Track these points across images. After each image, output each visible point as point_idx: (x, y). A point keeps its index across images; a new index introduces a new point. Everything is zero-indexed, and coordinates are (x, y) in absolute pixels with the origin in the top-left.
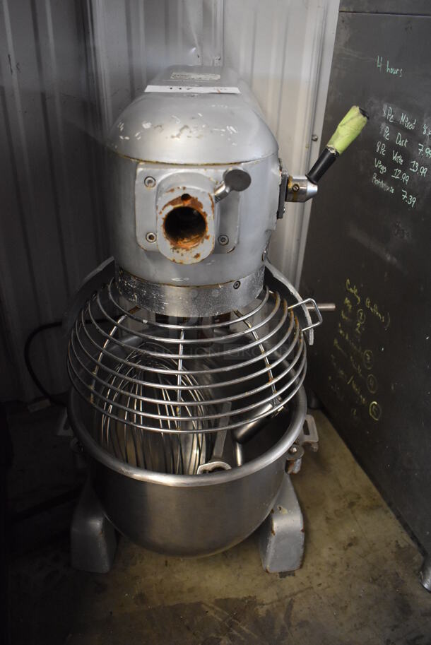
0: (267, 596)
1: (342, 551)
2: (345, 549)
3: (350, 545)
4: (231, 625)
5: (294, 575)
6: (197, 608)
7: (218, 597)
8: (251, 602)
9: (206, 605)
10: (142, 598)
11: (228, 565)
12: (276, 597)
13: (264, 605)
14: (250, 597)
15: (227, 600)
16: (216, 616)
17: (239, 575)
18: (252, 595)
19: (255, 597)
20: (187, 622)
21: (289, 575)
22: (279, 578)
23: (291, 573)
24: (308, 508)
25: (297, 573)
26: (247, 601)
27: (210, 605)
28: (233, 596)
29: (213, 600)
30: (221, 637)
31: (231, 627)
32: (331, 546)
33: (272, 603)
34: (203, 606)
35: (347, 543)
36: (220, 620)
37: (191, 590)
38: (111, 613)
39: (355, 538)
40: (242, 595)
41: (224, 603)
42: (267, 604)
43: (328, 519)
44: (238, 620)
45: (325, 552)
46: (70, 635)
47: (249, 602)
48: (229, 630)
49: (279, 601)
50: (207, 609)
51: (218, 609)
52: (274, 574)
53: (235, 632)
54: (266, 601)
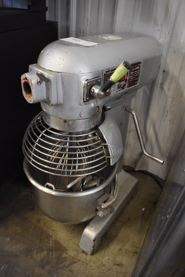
0: (71, 253)
1: (112, 264)
2: (114, 264)
3: (118, 265)
4: (52, 250)
5: (87, 255)
6: (49, 237)
7: (57, 239)
8: (65, 250)
9: (52, 239)
10: (39, 221)
11: (71, 233)
12: (73, 256)
13: (67, 254)
14: (66, 248)
15: (59, 243)
16: (51, 243)
17: (70, 239)
18: (67, 248)
19: (67, 250)
20: (42, 238)
21: (85, 254)
22: (81, 251)
23: (86, 254)
24: (118, 240)
25: (88, 256)
26: (64, 248)
27: (53, 239)
28: (62, 243)
29: (55, 239)
30: (45, 250)
31: (51, 250)
32: (110, 259)
33: (70, 256)
34: (51, 238)
35: (118, 263)
36: (51, 246)
37: (53, 230)
38: (28, 217)
39: (123, 264)
40: (64, 245)
41: (57, 243)
42: (68, 255)
43: (120, 249)
44: (55, 251)
45: (106, 259)
46: (14, 214)
47: (64, 249)
48: (50, 251)
49: (73, 258)
50: (51, 239)
51: (54, 242)
52: (81, 249)
53: (50, 253)
54: (69, 254)
